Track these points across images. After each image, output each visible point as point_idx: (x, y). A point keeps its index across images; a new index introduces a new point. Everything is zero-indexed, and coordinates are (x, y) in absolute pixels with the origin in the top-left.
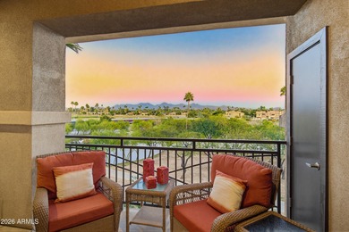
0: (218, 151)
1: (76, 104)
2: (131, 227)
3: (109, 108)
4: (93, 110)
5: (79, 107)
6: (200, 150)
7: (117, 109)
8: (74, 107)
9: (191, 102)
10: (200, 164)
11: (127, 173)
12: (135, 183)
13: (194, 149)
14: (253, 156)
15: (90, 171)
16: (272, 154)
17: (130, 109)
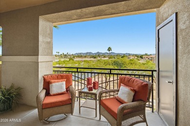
0: (122, 74)
1: (59, 53)
2: (81, 108)
3: (73, 55)
4: (65, 55)
5: (60, 54)
6: (114, 74)
7: (76, 55)
8: (57, 54)
9: (111, 52)
10: (114, 80)
11: (80, 84)
12: (83, 88)
13: (111, 73)
14: (139, 77)
15: (64, 83)
16: (149, 76)
17: (82, 55)
